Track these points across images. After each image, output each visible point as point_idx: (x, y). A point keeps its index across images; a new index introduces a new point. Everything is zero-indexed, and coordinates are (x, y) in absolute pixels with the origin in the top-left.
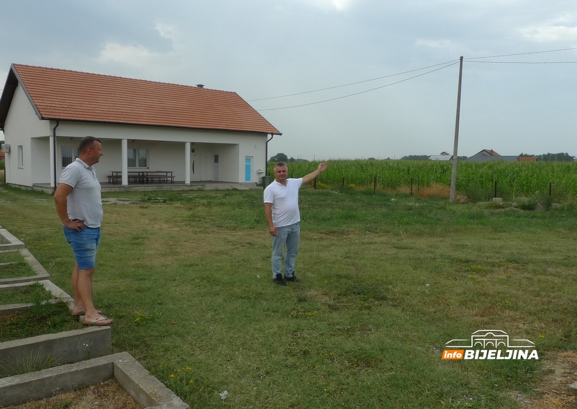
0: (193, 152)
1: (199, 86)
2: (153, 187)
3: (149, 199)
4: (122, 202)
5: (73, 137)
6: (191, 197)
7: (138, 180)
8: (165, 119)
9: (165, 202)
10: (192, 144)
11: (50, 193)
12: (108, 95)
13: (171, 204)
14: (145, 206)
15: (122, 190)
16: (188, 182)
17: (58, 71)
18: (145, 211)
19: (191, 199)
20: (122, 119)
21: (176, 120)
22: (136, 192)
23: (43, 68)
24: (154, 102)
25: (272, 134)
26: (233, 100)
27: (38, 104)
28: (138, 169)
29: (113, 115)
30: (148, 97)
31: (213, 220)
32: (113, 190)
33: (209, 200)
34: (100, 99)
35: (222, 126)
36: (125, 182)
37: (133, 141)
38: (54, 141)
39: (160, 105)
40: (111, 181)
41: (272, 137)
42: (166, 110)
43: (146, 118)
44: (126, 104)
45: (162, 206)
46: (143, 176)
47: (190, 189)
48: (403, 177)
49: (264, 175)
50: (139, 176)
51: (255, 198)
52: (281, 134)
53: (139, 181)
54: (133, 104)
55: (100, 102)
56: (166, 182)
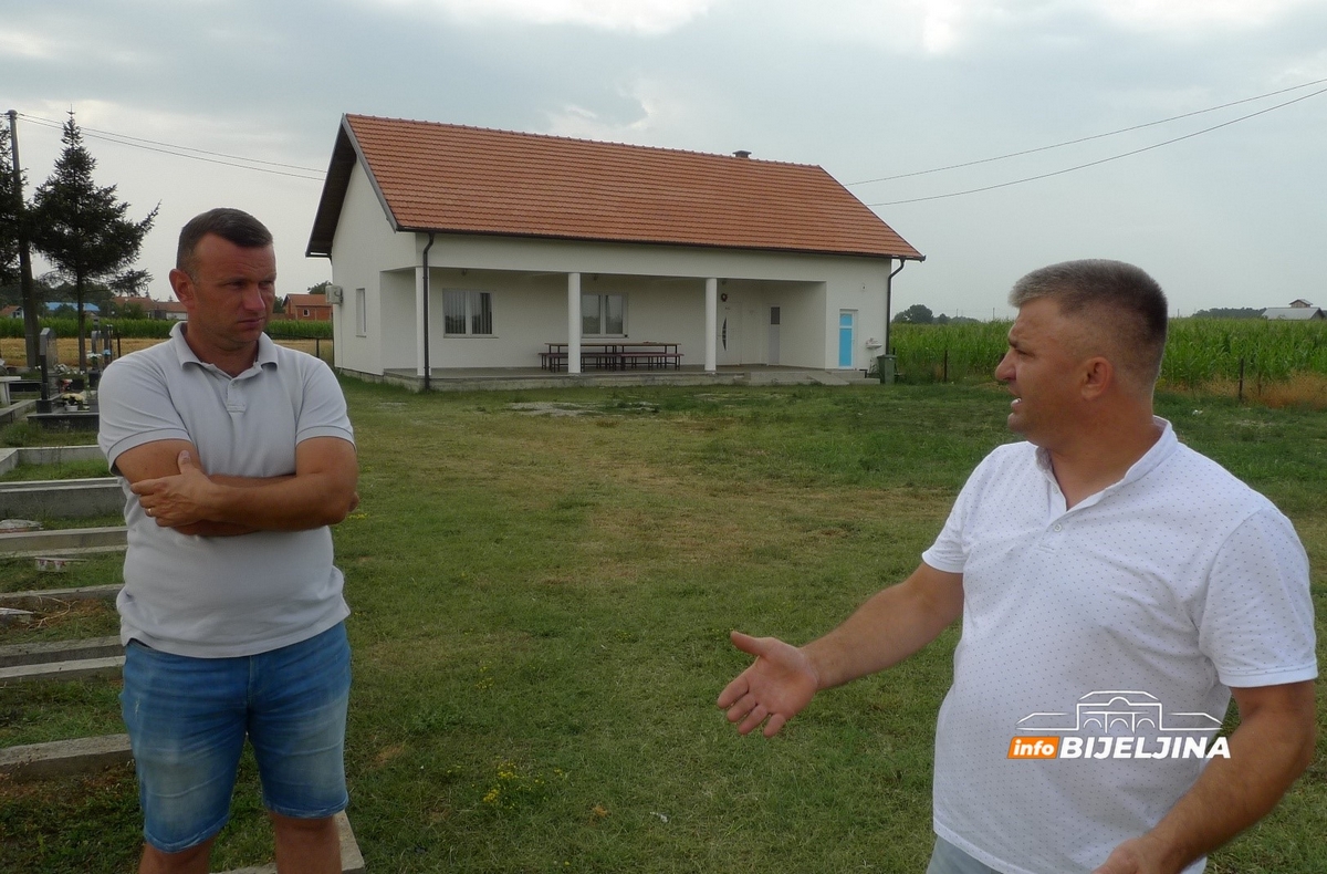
0: (724, 300)
1: (738, 154)
2: (634, 379)
3: (622, 406)
4: (563, 412)
5: (467, 269)
6: (716, 400)
7: (603, 361)
8: (663, 228)
9: (656, 412)
10: (722, 282)
11: (416, 390)
12: (540, 176)
13: (668, 417)
14: (610, 420)
15: (569, 383)
16: (711, 366)
17: (437, 128)
18: (607, 433)
19: (715, 406)
20: (569, 228)
21: (686, 229)
22: (597, 390)
23: (407, 122)
24: (640, 191)
25: (903, 259)
26: (813, 184)
27: (393, 198)
28: (604, 339)
29: (550, 221)
30: (628, 180)
31: (760, 460)
32: (549, 384)
33: (756, 409)
34: (523, 186)
35: (790, 241)
36: (574, 366)
37: (596, 276)
38: (425, 278)
39: (653, 197)
40: (548, 365)
41: (902, 266)
42: (666, 208)
43: (621, 225)
44: (579, 195)
45: (648, 421)
46: (614, 353)
47: (716, 382)
48: (1214, 357)
49: (881, 352)
50: (606, 353)
51: (861, 404)
52: (922, 259)
53: (606, 364)
54: (593, 196)
55: (523, 191)
56: (663, 367)
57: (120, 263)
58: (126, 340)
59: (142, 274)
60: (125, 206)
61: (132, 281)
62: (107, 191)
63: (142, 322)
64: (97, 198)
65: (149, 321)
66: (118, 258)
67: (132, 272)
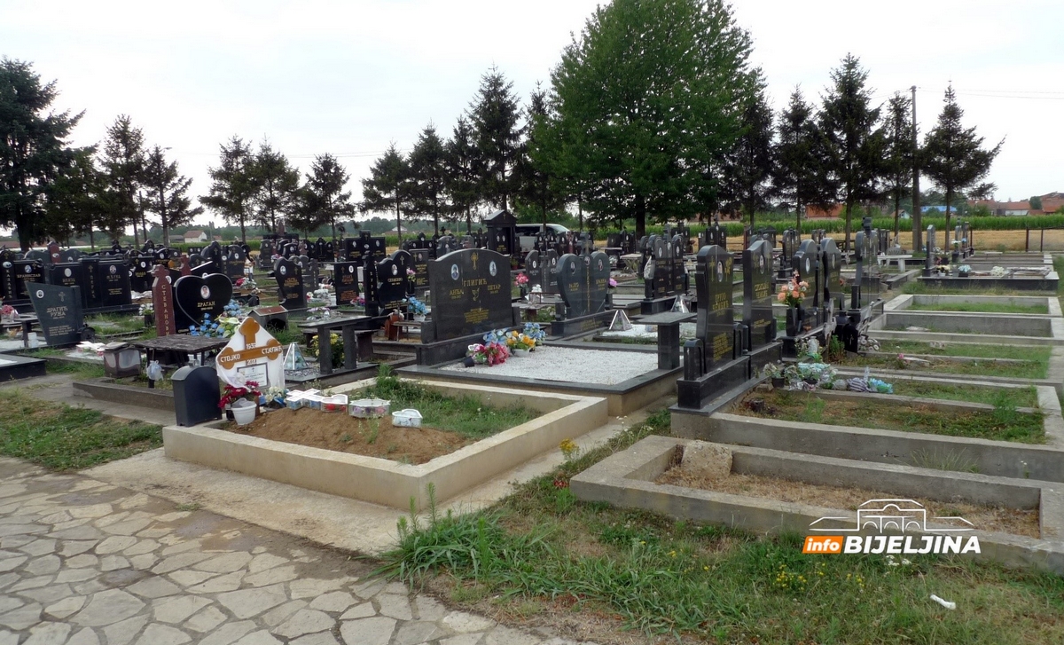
57: (976, 179)
58: (977, 232)
59: (990, 186)
60: (982, 139)
61: (982, 191)
62: (971, 131)
63: (987, 218)
64: (964, 136)
65: (992, 217)
66: (975, 175)
67: (983, 185)
